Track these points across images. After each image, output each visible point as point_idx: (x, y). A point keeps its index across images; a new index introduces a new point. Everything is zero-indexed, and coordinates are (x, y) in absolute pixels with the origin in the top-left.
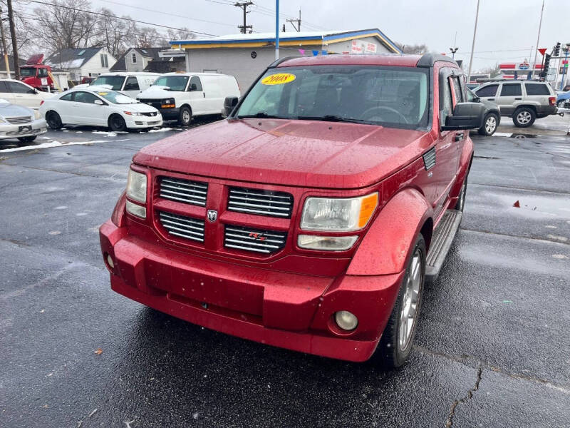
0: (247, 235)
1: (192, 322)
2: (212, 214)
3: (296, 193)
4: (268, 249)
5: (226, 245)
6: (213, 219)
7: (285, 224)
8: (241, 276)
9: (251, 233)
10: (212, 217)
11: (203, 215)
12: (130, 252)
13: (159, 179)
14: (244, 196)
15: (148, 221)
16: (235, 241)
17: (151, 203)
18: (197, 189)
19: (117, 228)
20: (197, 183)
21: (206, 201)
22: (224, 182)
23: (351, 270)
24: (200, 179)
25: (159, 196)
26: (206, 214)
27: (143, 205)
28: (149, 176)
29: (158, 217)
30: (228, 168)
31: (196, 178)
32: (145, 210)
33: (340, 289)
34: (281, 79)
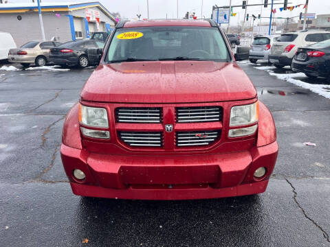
0: (194, 136)
1: (155, 199)
2: (169, 127)
3: (225, 106)
4: (207, 142)
5: (179, 145)
6: (170, 130)
7: (219, 125)
8: (199, 162)
9: (197, 134)
11: (162, 128)
12: (101, 165)
13: (117, 110)
14: (187, 112)
15: (112, 140)
16: (184, 141)
17: (114, 128)
18: (150, 112)
19: (80, 151)
20: (150, 108)
21: (161, 119)
22: (175, 105)
23: (259, 144)
24: (155, 106)
25: (117, 122)
26: (164, 128)
27: (106, 130)
28: (109, 108)
29: (119, 136)
30: (175, 96)
31: (152, 106)
32: (108, 133)
33: (261, 155)
34: (133, 35)
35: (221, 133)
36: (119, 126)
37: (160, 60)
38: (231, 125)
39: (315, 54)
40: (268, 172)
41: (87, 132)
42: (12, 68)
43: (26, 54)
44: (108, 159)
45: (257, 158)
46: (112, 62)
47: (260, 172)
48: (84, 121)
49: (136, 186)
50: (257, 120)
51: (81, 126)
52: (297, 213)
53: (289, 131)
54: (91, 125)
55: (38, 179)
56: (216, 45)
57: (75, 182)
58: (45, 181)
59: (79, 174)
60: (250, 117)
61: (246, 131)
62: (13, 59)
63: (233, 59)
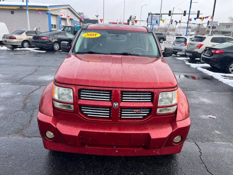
0: (133, 111)
1: (103, 155)
2: (116, 104)
3: (155, 91)
4: (142, 116)
5: (122, 117)
6: (117, 107)
7: (150, 105)
9: (135, 110)
10: (116, 106)
12: (66, 129)
13: (80, 91)
14: (129, 94)
15: (76, 111)
16: (126, 115)
17: (77, 103)
18: (103, 93)
19: (52, 118)
20: (103, 91)
21: (110, 98)
22: (121, 89)
23: (178, 119)
24: (107, 89)
25: (79, 98)
26: (112, 104)
27: (71, 104)
28: (74, 89)
29: (80, 109)
30: (121, 83)
31: (105, 89)
32: (72, 106)
33: (178, 128)
34: (93, 35)
35: (152, 110)
36: (81, 102)
37: (111, 54)
38: (159, 105)
39: (217, 52)
40: (183, 139)
41: (57, 105)
43: (15, 38)
44: (71, 125)
45: (176, 129)
46: (78, 53)
47: (177, 139)
48: (56, 97)
50: (177, 102)
51: (54, 100)
52: (202, 168)
53: (197, 106)
54: (61, 100)
55: (19, 134)
56: (150, 45)
57: (46, 140)
58: (24, 136)
59: (50, 134)
60: (172, 100)
61: (169, 109)
62: (6, 41)
63: (162, 56)
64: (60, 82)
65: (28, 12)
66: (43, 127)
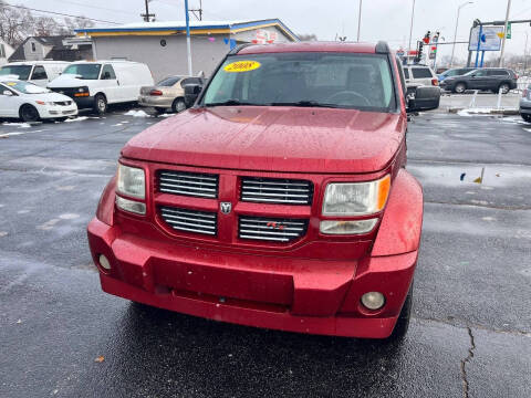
0: (265, 224)
2: (226, 206)
3: (316, 180)
4: (287, 237)
5: (242, 236)
6: (227, 211)
7: (306, 211)
8: (264, 267)
9: (269, 222)
10: (225, 209)
11: (216, 207)
12: (131, 252)
13: (158, 174)
14: (259, 185)
15: (149, 217)
16: (251, 232)
17: (152, 200)
18: (204, 181)
19: (110, 227)
20: (204, 175)
21: (217, 193)
22: (237, 173)
24: (210, 171)
25: (158, 191)
26: (219, 207)
27: (143, 201)
28: (147, 170)
29: (160, 212)
30: (240, 158)
33: (370, 271)
34: (245, 66)
35: (308, 226)
36: (162, 199)
37: (274, 105)
38: (325, 212)
42: (141, 113)
43: (161, 94)
45: (363, 274)
47: (373, 300)
48: (121, 187)
49: (180, 292)
51: (117, 193)
59: (104, 261)
62: (144, 100)
64: (132, 158)
65: (188, 39)
66: (98, 246)
